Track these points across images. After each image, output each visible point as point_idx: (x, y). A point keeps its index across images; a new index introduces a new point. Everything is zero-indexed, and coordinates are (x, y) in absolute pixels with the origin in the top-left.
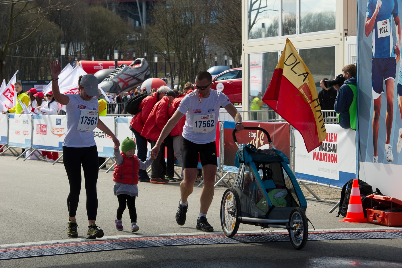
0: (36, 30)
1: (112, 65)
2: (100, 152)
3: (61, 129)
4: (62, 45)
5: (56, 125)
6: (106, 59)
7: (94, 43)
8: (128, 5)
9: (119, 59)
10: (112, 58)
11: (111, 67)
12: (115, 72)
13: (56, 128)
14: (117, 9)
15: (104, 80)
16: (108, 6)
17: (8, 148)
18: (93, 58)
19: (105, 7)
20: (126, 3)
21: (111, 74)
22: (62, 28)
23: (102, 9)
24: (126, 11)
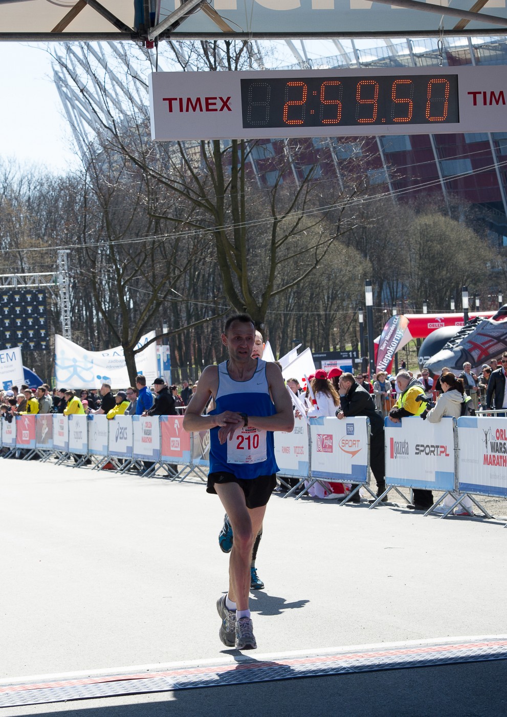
0: (316, 265)
1: (459, 319)
3: (354, 442)
4: (368, 287)
5: (348, 434)
6: (448, 310)
7: (427, 281)
8: (486, 209)
9: (473, 308)
10: (459, 308)
11: (459, 323)
12: (464, 331)
13: (347, 440)
14: (466, 217)
15: (444, 347)
16: (450, 213)
18: (425, 309)
19: (445, 214)
20: (483, 205)
22: (368, 258)
23: (441, 219)
24: (483, 219)
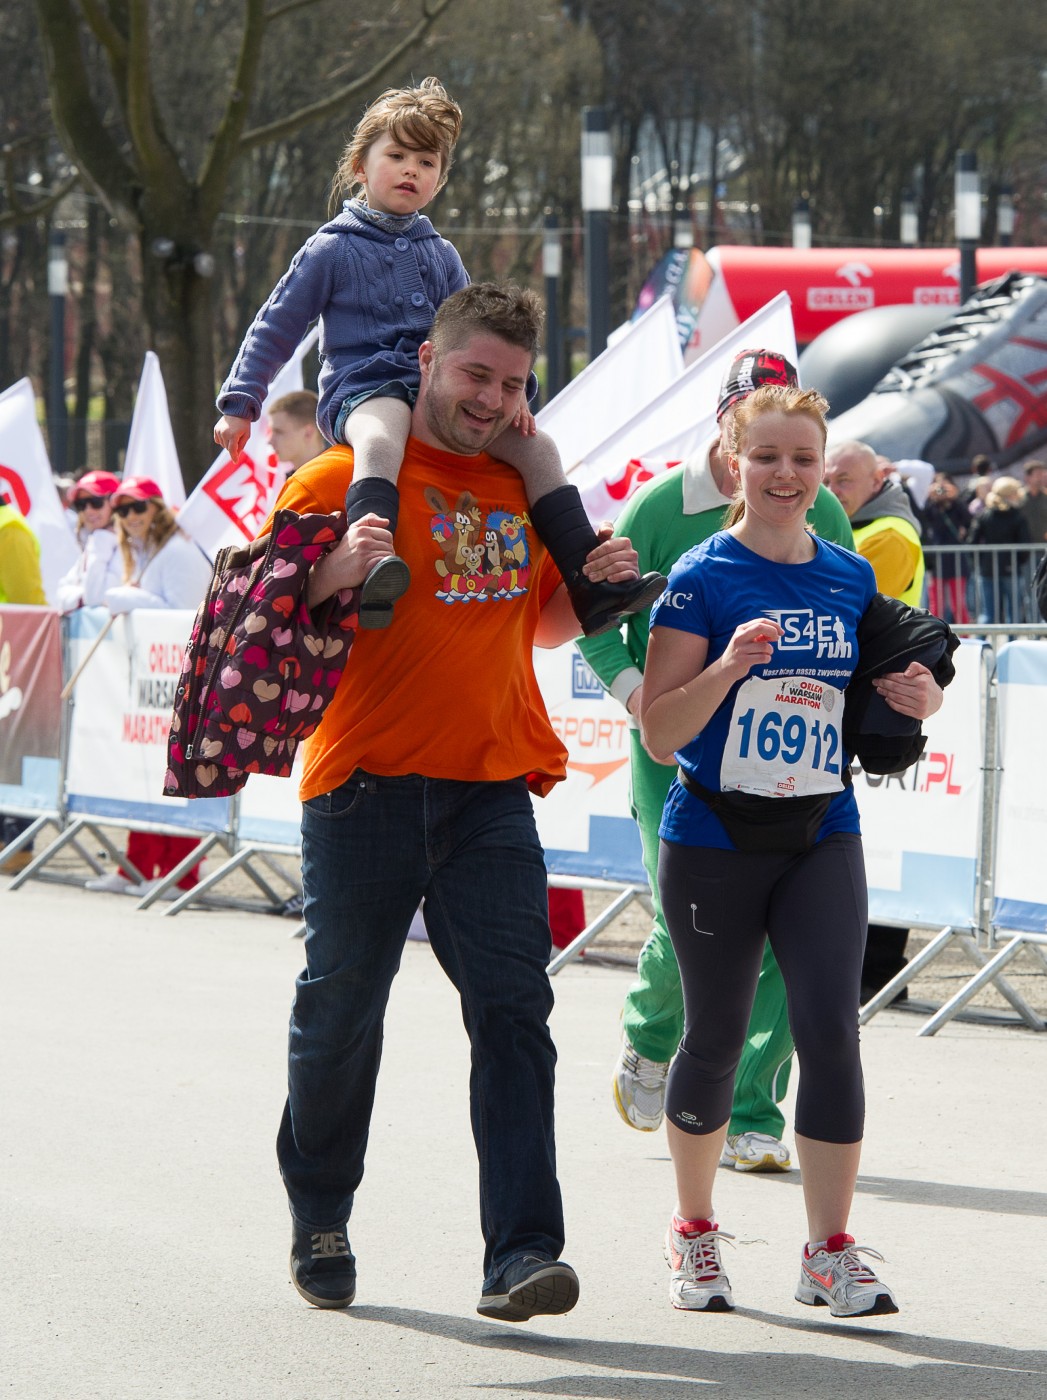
0: (425, 32)
1: (935, 278)
2: (878, 891)
3: (605, 728)
4: (593, 135)
5: (576, 695)
6: (890, 237)
7: (811, 125)
9: (990, 235)
10: (935, 232)
11: (931, 291)
12: (958, 328)
13: (574, 720)
15: (880, 387)
17: (238, 856)
18: (802, 232)
21: (935, 339)
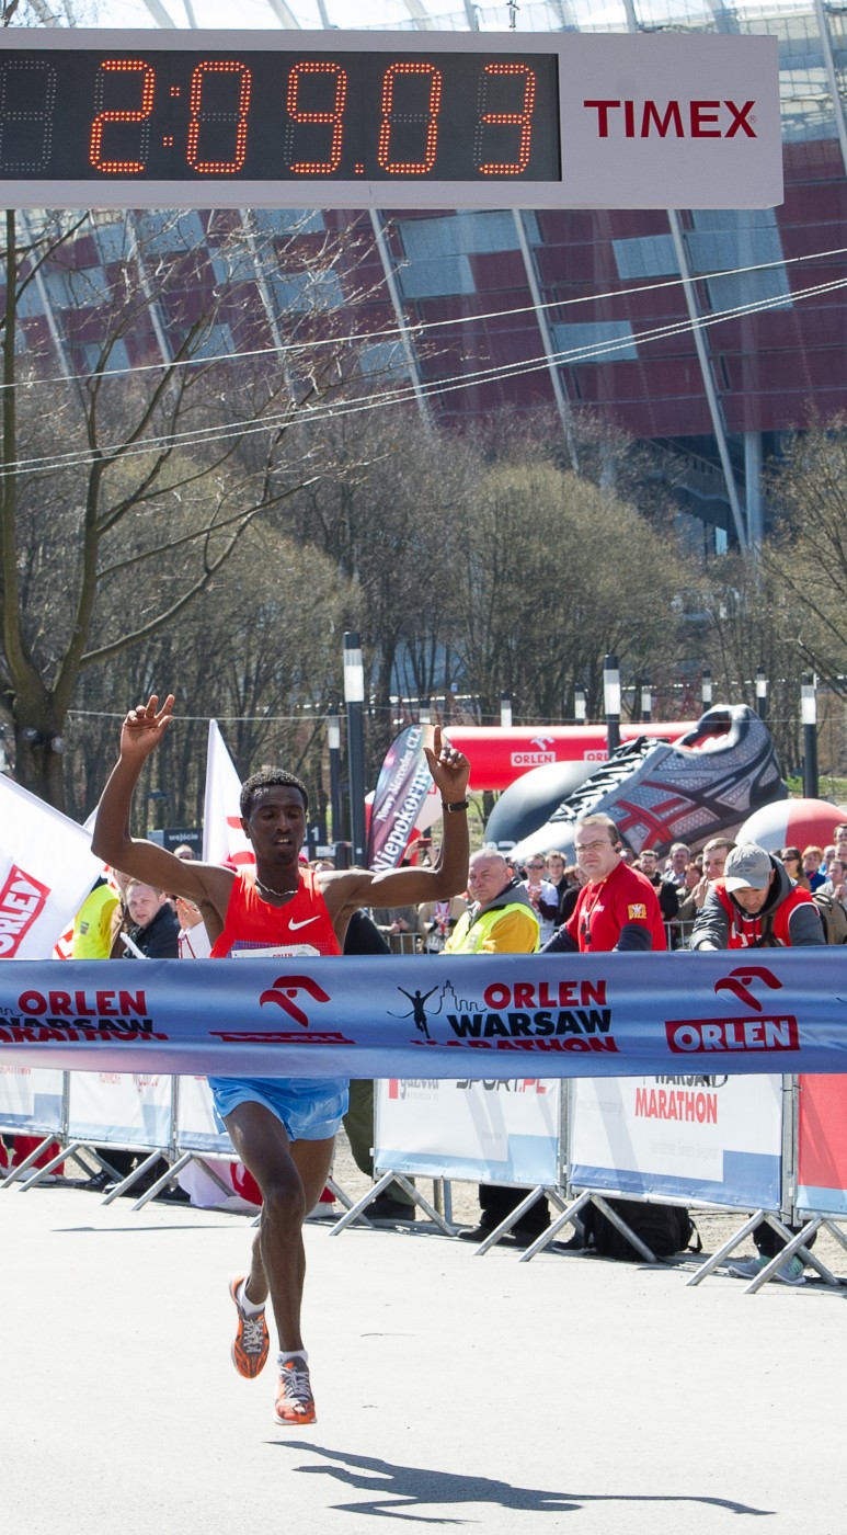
0: (207, 582)
1: (594, 743)
4: (350, 651)
7: (512, 642)
11: (595, 752)
12: (605, 776)
14: (619, 474)
15: (553, 817)
16: (575, 462)
18: (506, 714)
21: (590, 783)
23: (552, 478)
